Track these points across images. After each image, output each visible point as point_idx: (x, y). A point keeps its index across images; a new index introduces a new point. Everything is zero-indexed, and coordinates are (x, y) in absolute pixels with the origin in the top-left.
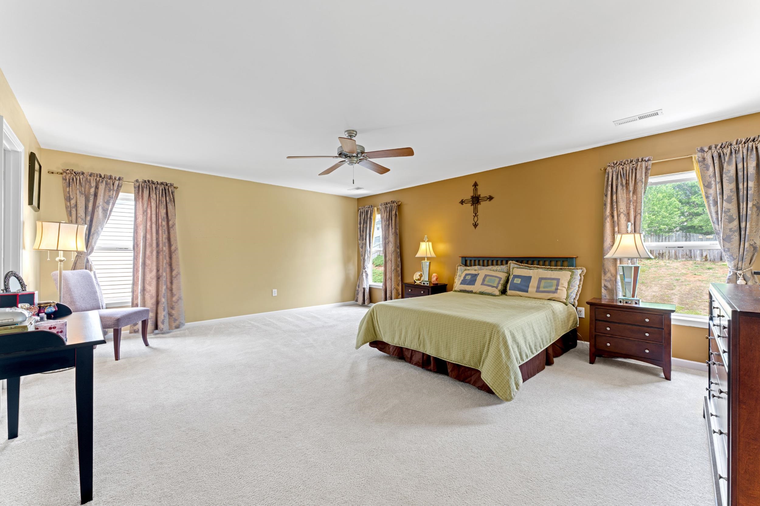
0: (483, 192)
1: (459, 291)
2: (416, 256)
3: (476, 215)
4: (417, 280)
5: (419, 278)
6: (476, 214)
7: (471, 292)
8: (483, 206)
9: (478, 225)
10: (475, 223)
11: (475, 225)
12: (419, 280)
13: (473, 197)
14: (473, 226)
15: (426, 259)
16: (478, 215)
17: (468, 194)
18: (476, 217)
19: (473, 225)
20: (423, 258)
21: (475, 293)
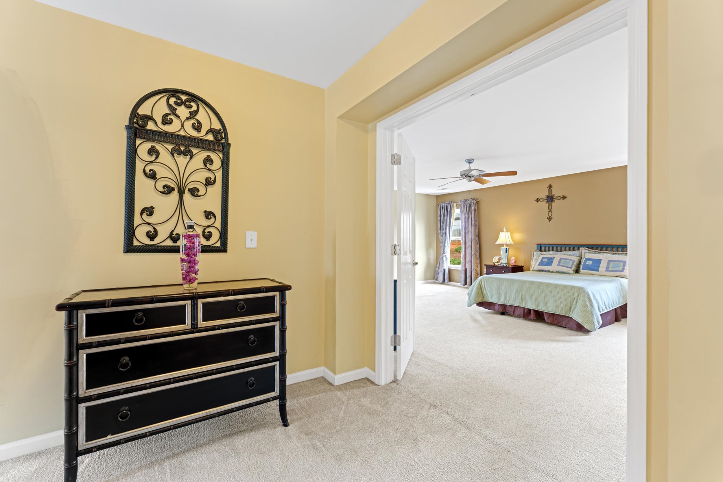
0: (556, 192)
1: (537, 271)
2: (496, 243)
3: (550, 211)
4: (496, 262)
5: (498, 260)
6: (550, 210)
7: (549, 271)
8: (556, 204)
9: (552, 219)
10: (550, 217)
11: (550, 219)
12: (498, 262)
13: (547, 197)
14: (548, 220)
15: (505, 245)
16: (552, 211)
17: (544, 194)
18: (550, 212)
19: (548, 219)
20: (503, 245)
21: (552, 272)
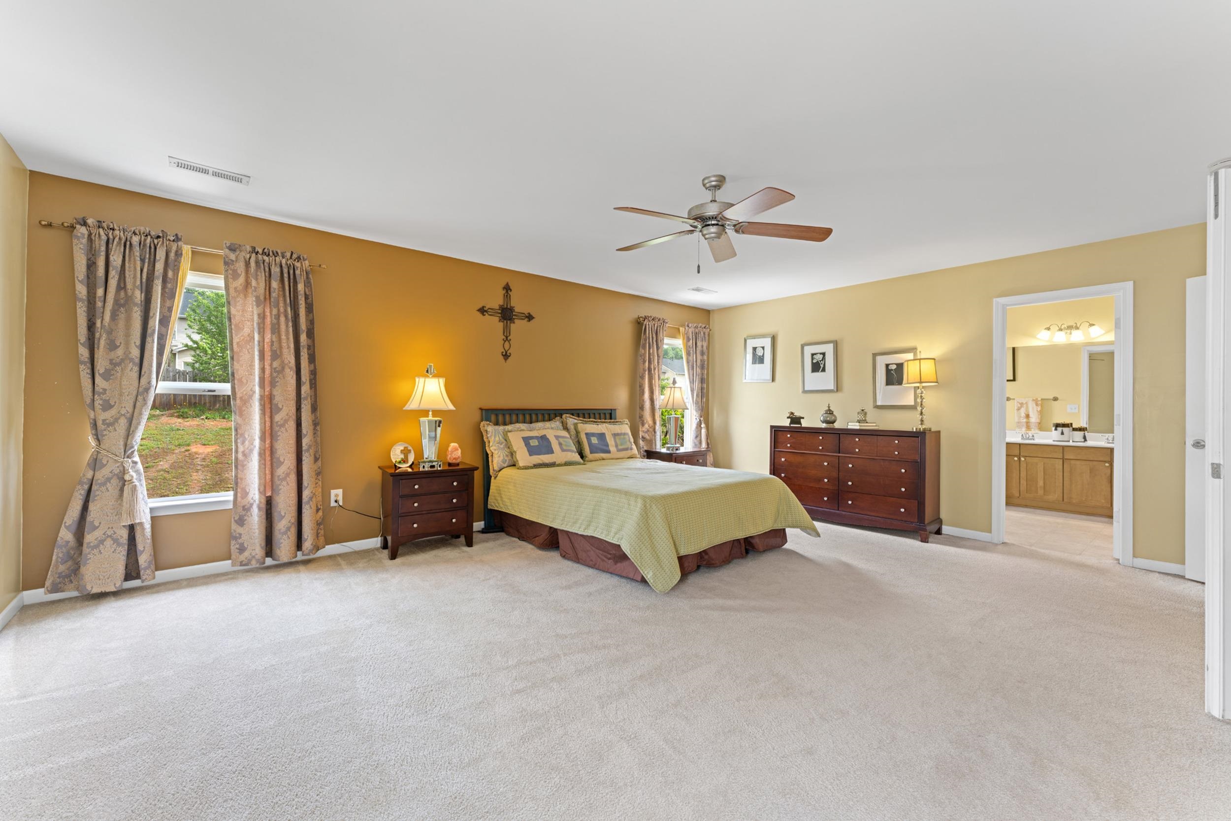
0: (518, 305)
1: (531, 468)
3: (507, 339)
4: (400, 462)
5: (402, 456)
6: (507, 337)
7: (552, 465)
8: (518, 326)
9: (509, 356)
10: (506, 353)
11: (506, 356)
12: (404, 461)
13: (511, 310)
14: (502, 357)
15: (430, 413)
16: (510, 340)
17: (495, 301)
18: (507, 342)
19: (502, 355)
20: (425, 413)
21: (559, 465)
